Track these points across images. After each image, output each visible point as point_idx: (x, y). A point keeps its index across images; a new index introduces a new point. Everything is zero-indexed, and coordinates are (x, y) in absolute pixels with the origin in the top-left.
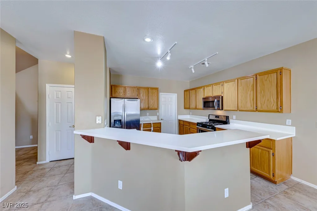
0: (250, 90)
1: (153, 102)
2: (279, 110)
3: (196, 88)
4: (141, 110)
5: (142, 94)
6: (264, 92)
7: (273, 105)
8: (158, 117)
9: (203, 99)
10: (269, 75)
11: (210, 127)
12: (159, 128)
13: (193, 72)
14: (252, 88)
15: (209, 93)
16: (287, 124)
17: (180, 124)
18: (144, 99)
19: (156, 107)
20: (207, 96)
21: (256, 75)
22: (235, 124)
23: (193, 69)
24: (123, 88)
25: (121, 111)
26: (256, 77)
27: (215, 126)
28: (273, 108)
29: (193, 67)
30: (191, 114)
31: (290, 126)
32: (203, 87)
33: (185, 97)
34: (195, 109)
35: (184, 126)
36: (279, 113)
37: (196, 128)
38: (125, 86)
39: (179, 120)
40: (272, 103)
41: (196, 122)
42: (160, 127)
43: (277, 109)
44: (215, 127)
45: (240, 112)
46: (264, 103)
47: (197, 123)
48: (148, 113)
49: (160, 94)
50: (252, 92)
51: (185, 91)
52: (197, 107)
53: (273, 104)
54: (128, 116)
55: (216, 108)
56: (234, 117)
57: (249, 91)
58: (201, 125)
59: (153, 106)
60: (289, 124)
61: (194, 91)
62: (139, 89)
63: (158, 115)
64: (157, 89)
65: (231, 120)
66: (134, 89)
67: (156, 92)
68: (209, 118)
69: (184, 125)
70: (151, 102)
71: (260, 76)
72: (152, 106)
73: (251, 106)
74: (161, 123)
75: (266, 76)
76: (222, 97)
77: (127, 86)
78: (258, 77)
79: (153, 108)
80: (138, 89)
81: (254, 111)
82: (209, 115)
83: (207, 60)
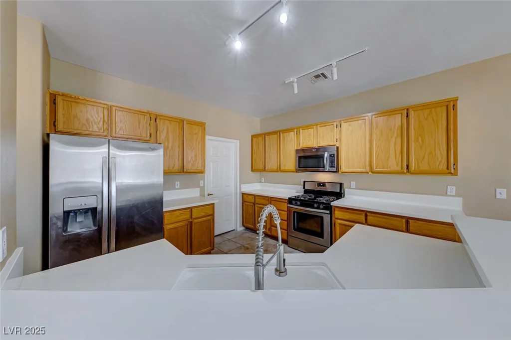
0: (395, 135)
1: (193, 157)
2: (453, 172)
3: (280, 132)
4: (166, 173)
5: (165, 131)
6: (422, 140)
7: (441, 162)
8: (202, 190)
9: (297, 151)
10: (433, 110)
11: (321, 206)
12: (209, 217)
13: (296, 91)
14: (399, 132)
15: (310, 140)
16: (448, 194)
17: (245, 202)
18: (170, 146)
19: (200, 168)
20: (303, 147)
21: (408, 109)
22: (355, 197)
23: (295, 85)
24: (100, 109)
25: (95, 179)
26: (407, 113)
27: (332, 204)
28: (441, 167)
29: (296, 80)
30: (263, 181)
31: (453, 196)
32: (297, 129)
33: (254, 147)
34: (278, 171)
35: (256, 205)
36: (452, 177)
37: (286, 209)
38: (110, 103)
39: (243, 194)
40: (438, 159)
41: (287, 196)
42: (211, 213)
43: (448, 169)
44: (332, 206)
45: (374, 174)
46: (423, 159)
47: (289, 198)
48: (179, 183)
49: (207, 137)
50: (399, 140)
51: (252, 136)
52: (282, 168)
53: (440, 159)
54: (120, 190)
55: (327, 167)
56: (353, 184)
57: (392, 137)
58: (299, 203)
59: (192, 165)
60: (452, 194)
61: (275, 136)
62: (155, 118)
63: (201, 185)
64: (202, 125)
65: (346, 191)
66: (142, 117)
67: (200, 132)
68: (304, 188)
69: (254, 204)
70: (189, 155)
71: (416, 112)
72: (190, 165)
73: (397, 165)
74: (214, 204)
75: (427, 111)
76: (338, 148)
77: (114, 104)
78: (411, 113)
79: (194, 169)
80: (153, 120)
81: (403, 173)
82: (304, 182)
83: (335, 64)
